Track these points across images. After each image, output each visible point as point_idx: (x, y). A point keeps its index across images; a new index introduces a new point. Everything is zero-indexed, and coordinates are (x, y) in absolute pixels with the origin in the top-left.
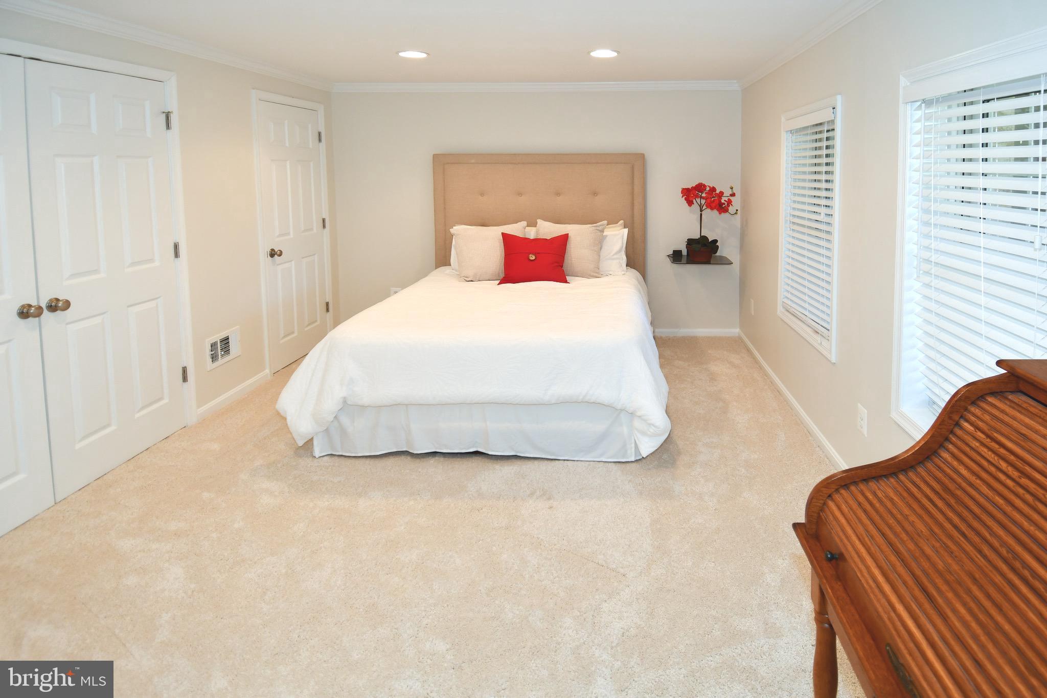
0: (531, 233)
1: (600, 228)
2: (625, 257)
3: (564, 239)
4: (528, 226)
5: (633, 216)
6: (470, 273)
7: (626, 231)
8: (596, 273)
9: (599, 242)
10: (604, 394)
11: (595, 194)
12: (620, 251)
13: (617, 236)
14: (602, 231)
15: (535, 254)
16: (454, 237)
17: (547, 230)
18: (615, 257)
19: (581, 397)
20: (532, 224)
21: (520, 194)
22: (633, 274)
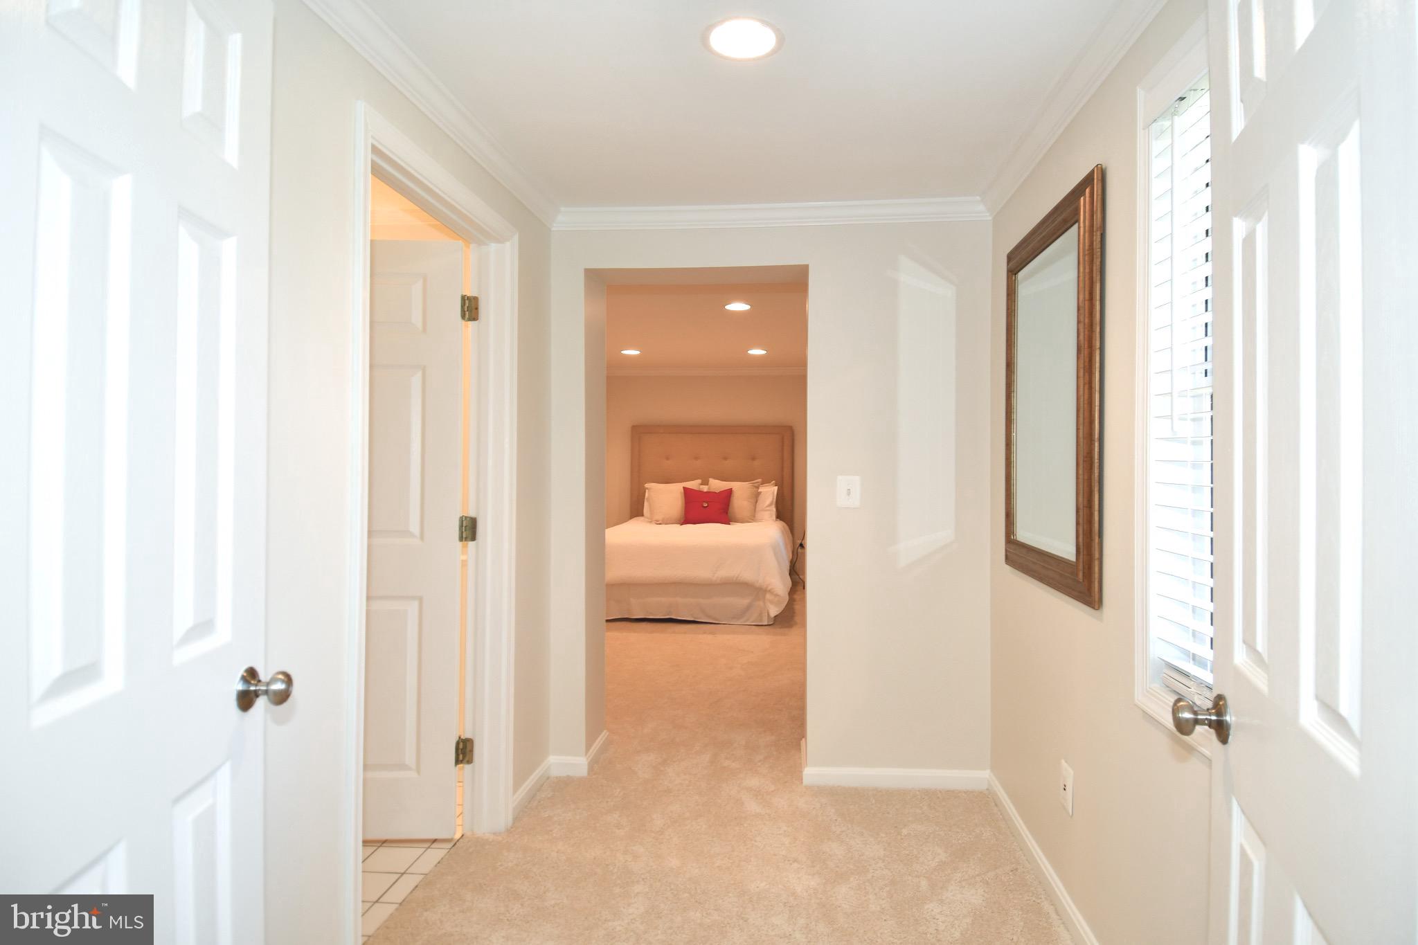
0: (705, 488)
1: (756, 485)
2: (774, 509)
3: (729, 493)
4: (702, 484)
5: (782, 477)
6: (659, 517)
7: (776, 488)
8: (752, 518)
9: (756, 496)
10: (748, 576)
11: (753, 459)
12: (770, 505)
13: (769, 492)
14: (758, 488)
15: (707, 502)
16: (647, 491)
17: (717, 485)
18: (768, 508)
19: (735, 579)
20: (705, 483)
21: (696, 458)
22: (780, 524)
